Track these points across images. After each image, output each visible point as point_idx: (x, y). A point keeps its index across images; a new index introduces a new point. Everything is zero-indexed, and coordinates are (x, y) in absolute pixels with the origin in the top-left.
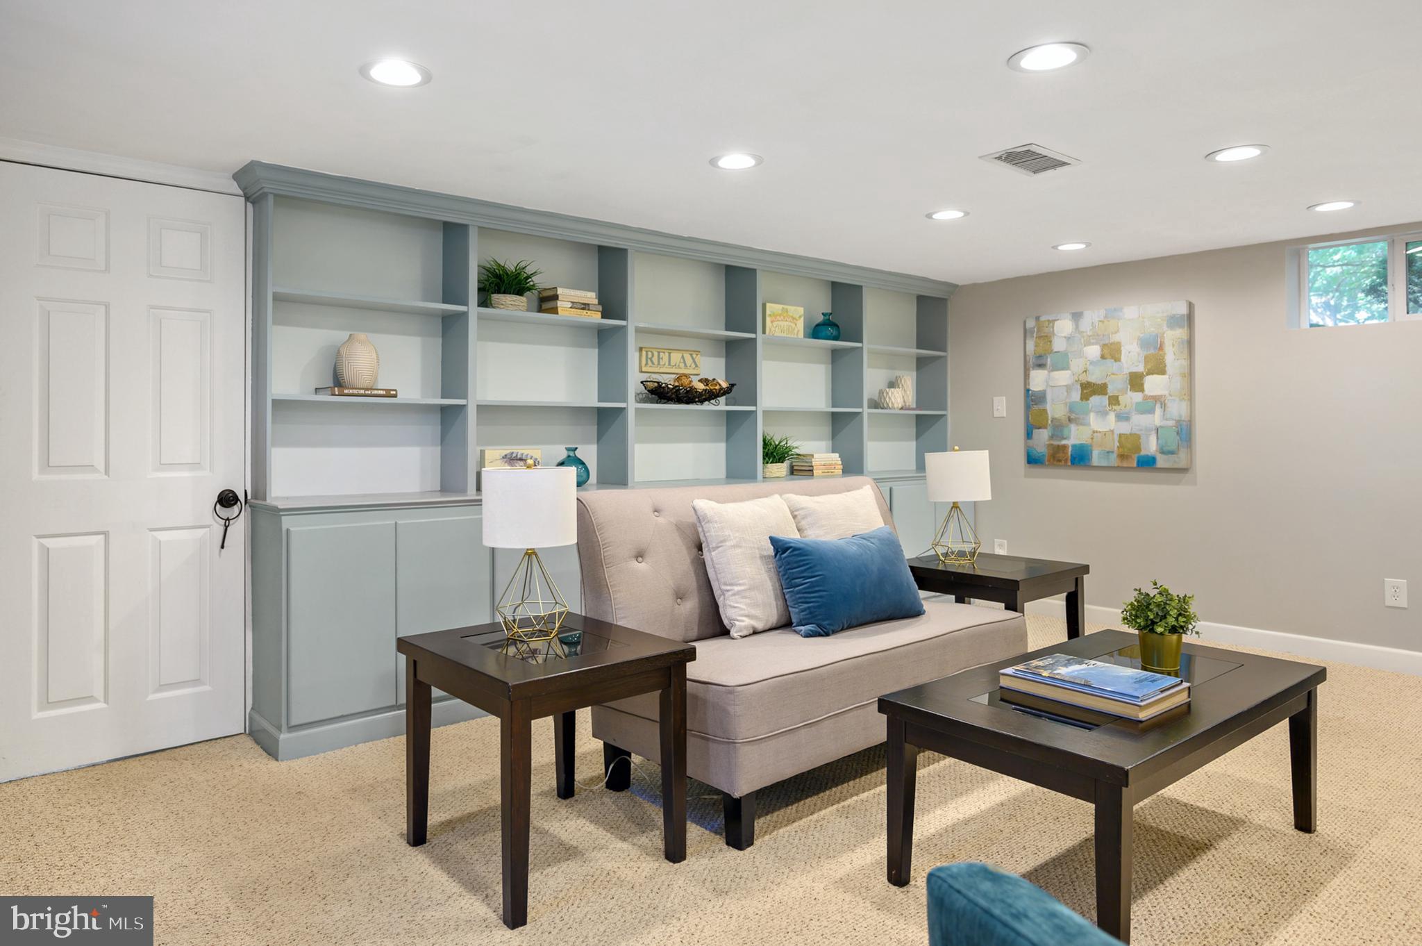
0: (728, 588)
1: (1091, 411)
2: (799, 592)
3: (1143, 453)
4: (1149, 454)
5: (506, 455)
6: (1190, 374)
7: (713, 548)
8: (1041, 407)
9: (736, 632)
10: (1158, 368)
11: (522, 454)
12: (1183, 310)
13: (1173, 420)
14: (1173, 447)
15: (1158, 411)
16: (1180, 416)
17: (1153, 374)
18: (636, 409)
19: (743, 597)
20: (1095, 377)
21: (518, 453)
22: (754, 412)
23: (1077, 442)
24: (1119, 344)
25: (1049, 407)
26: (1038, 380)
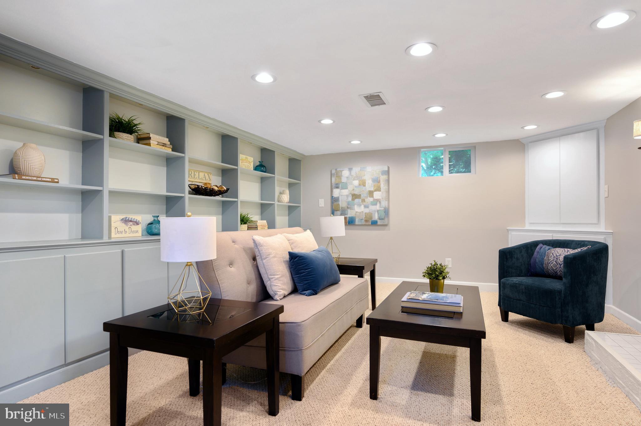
0: (273, 277)
1: (355, 204)
2: (303, 276)
3: (373, 219)
4: (375, 220)
5: (123, 219)
6: (388, 192)
7: (264, 258)
8: (337, 203)
9: (278, 297)
10: (378, 189)
11: (132, 218)
12: (387, 169)
13: (383, 207)
14: (383, 217)
15: (378, 204)
16: (385, 206)
17: (376, 191)
18: (189, 197)
19: (279, 281)
20: (356, 192)
21: (129, 218)
22: (237, 202)
23: (351, 216)
24: (365, 180)
25: (340, 203)
26: (336, 193)
